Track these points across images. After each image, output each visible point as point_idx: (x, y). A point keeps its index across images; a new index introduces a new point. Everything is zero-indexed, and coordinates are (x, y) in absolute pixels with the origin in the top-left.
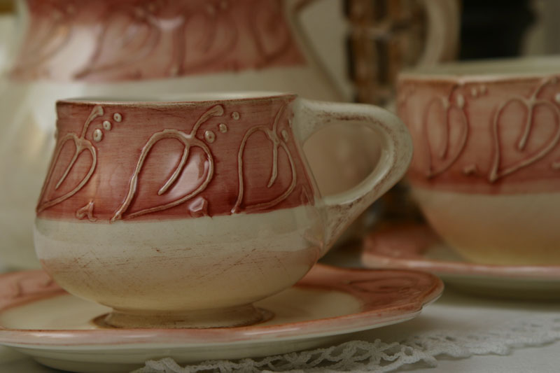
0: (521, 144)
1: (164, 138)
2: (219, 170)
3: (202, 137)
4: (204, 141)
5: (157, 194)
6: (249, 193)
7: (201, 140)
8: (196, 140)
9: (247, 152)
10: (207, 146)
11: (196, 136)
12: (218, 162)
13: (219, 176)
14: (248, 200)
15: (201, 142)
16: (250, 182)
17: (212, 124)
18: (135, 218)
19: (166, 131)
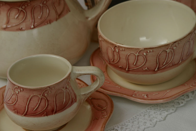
0: (135, 64)
1: (34, 96)
2: (49, 104)
3: (44, 95)
4: (45, 96)
5: (33, 110)
6: (57, 108)
7: (44, 96)
8: (43, 96)
9: (57, 96)
10: (46, 97)
11: (43, 95)
12: (49, 101)
13: (49, 105)
14: (57, 110)
15: (44, 97)
16: (58, 105)
17: (47, 92)
18: (27, 116)
19: (34, 94)
